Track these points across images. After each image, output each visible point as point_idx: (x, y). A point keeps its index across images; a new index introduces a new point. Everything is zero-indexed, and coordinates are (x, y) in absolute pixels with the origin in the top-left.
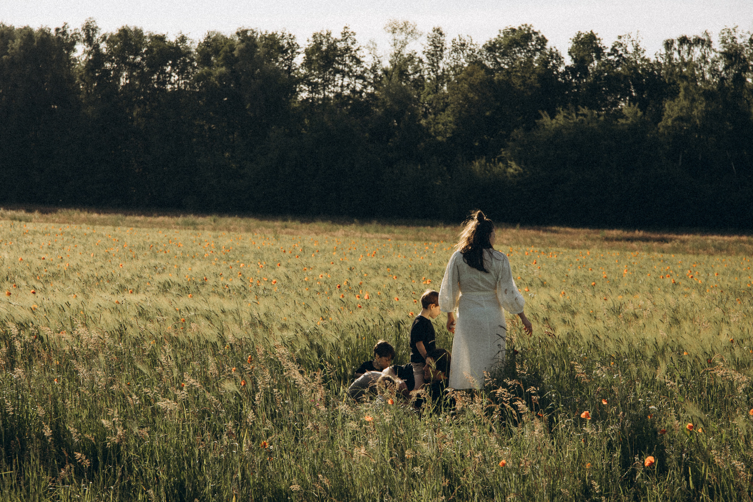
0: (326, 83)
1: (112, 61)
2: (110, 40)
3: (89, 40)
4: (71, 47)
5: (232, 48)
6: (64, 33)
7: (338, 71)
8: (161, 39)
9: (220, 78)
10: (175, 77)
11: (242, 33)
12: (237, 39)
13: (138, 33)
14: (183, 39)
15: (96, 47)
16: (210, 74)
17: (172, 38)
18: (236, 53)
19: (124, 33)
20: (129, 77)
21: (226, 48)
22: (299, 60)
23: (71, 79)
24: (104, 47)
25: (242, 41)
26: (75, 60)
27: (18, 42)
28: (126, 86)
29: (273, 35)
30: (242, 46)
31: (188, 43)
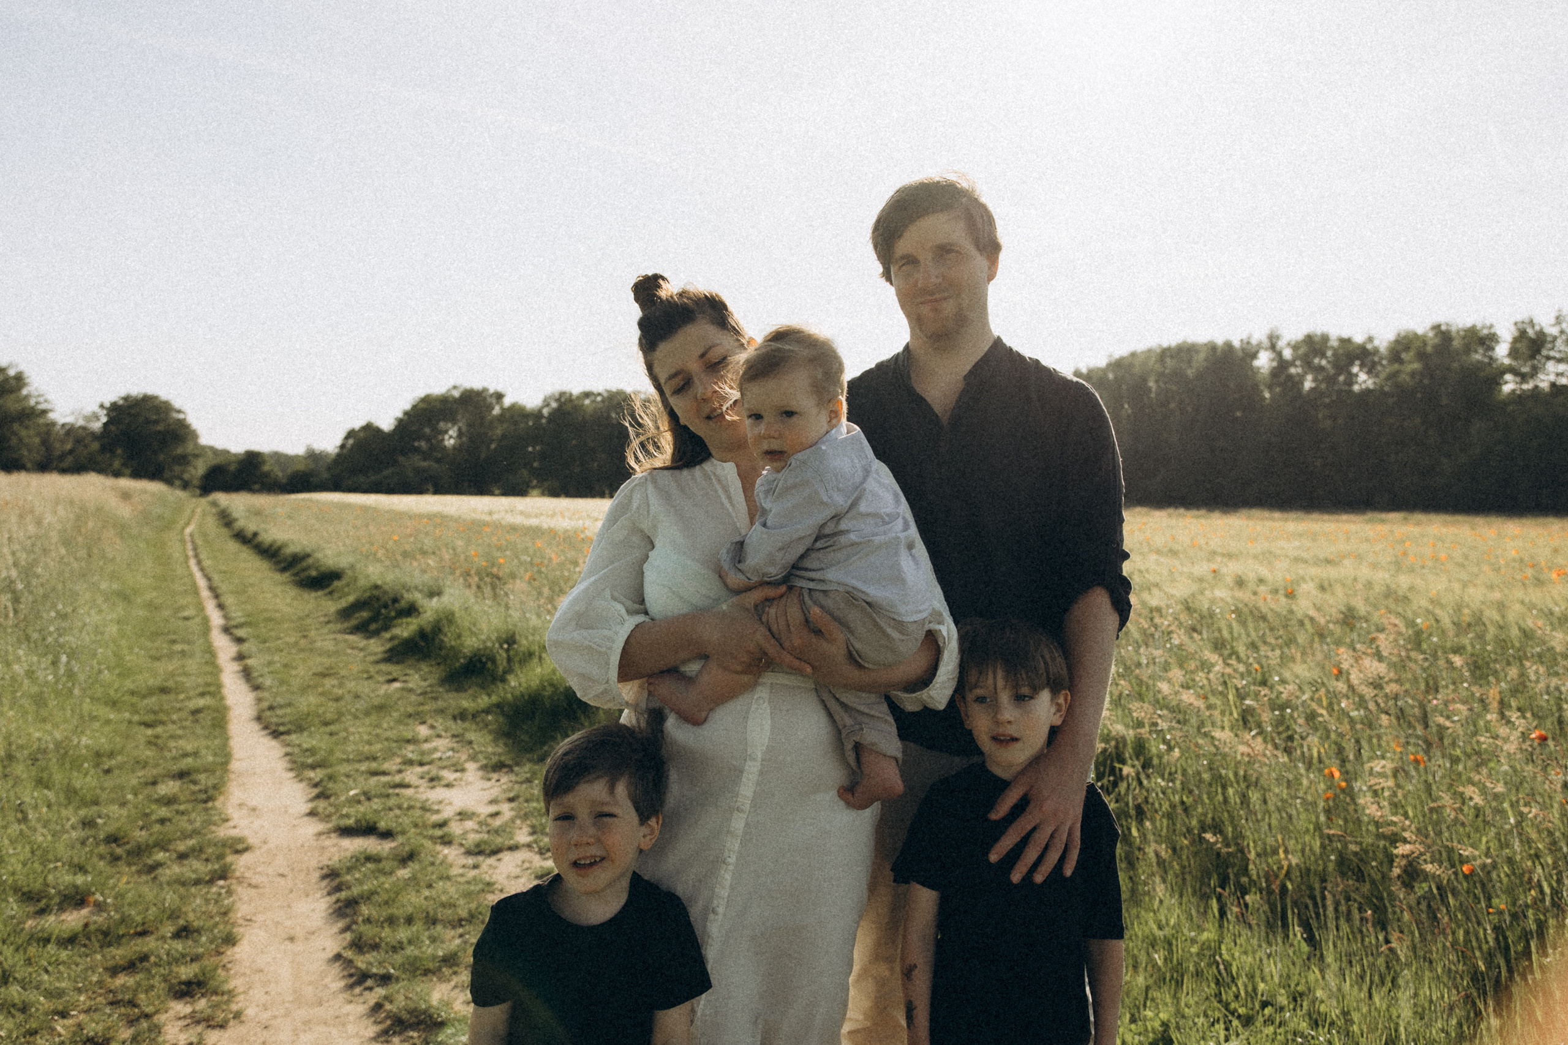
0: (1535, 371)
1: (1296, 366)
2: (1295, 347)
3: (1273, 347)
4: (1254, 356)
5: (1425, 344)
6: (1248, 343)
7: (1548, 358)
8: (1348, 341)
9: (1413, 374)
10: (1363, 377)
11: (1437, 328)
12: (1431, 334)
13: (1325, 338)
14: (1370, 339)
15: (1279, 354)
16: (1398, 372)
17: (1359, 339)
18: (1429, 349)
19: (1309, 339)
20: (1315, 380)
21: (1419, 343)
22: (1502, 351)
23: (1255, 387)
24: (1287, 354)
25: (1436, 335)
26: (1259, 368)
27: (1202, 356)
28: (1312, 389)
29: (1474, 327)
30: (1436, 341)
31: (1376, 343)
